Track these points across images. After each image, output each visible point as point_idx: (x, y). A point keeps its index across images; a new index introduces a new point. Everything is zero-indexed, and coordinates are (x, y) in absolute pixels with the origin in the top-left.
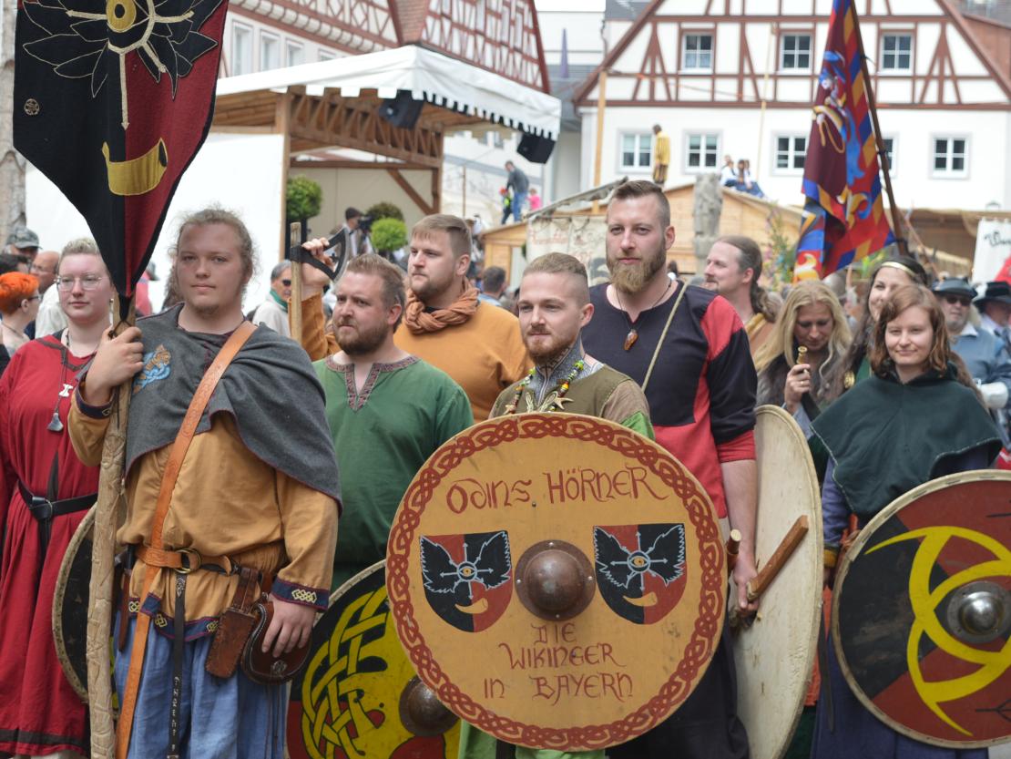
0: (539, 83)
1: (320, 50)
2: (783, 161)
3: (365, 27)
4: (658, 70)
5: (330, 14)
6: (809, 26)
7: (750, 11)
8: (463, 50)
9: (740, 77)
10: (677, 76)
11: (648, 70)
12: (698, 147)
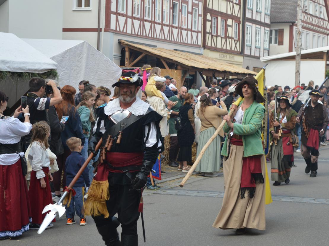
3: (323, 26)
5: (316, 24)
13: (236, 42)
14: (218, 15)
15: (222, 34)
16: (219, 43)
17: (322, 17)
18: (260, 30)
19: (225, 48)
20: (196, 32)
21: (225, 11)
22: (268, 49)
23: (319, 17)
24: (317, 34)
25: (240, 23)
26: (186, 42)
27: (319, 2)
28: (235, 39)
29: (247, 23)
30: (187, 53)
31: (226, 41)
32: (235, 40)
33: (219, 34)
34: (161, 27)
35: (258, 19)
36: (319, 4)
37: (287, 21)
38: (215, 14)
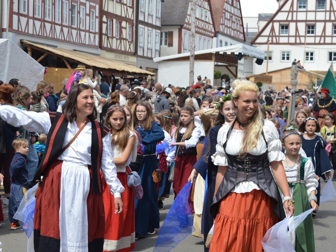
0: (243, 39)
1: (199, 36)
2: (307, 59)
3: (208, 30)
4: (274, 35)
5: (202, 27)
6: (314, 23)
7: (298, 19)
8: (227, 32)
9: (296, 36)
10: (279, 36)
11: (271, 35)
12: (284, 55)
13: (130, 43)
14: (113, 18)
15: (117, 36)
16: (115, 44)
17: (207, 21)
18: (151, 32)
19: (119, 49)
20: (93, 33)
21: (120, 14)
22: (159, 51)
23: (205, 21)
24: (203, 37)
25: (133, 26)
26: (84, 43)
27: (204, 7)
28: (129, 40)
29: (140, 26)
30: (85, 53)
31: (121, 42)
32: (129, 42)
33: (114, 35)
34: (61, 28)
35: (150, 22)
36: (205, 9)
37: (177, 24)
38: (111, 16)
